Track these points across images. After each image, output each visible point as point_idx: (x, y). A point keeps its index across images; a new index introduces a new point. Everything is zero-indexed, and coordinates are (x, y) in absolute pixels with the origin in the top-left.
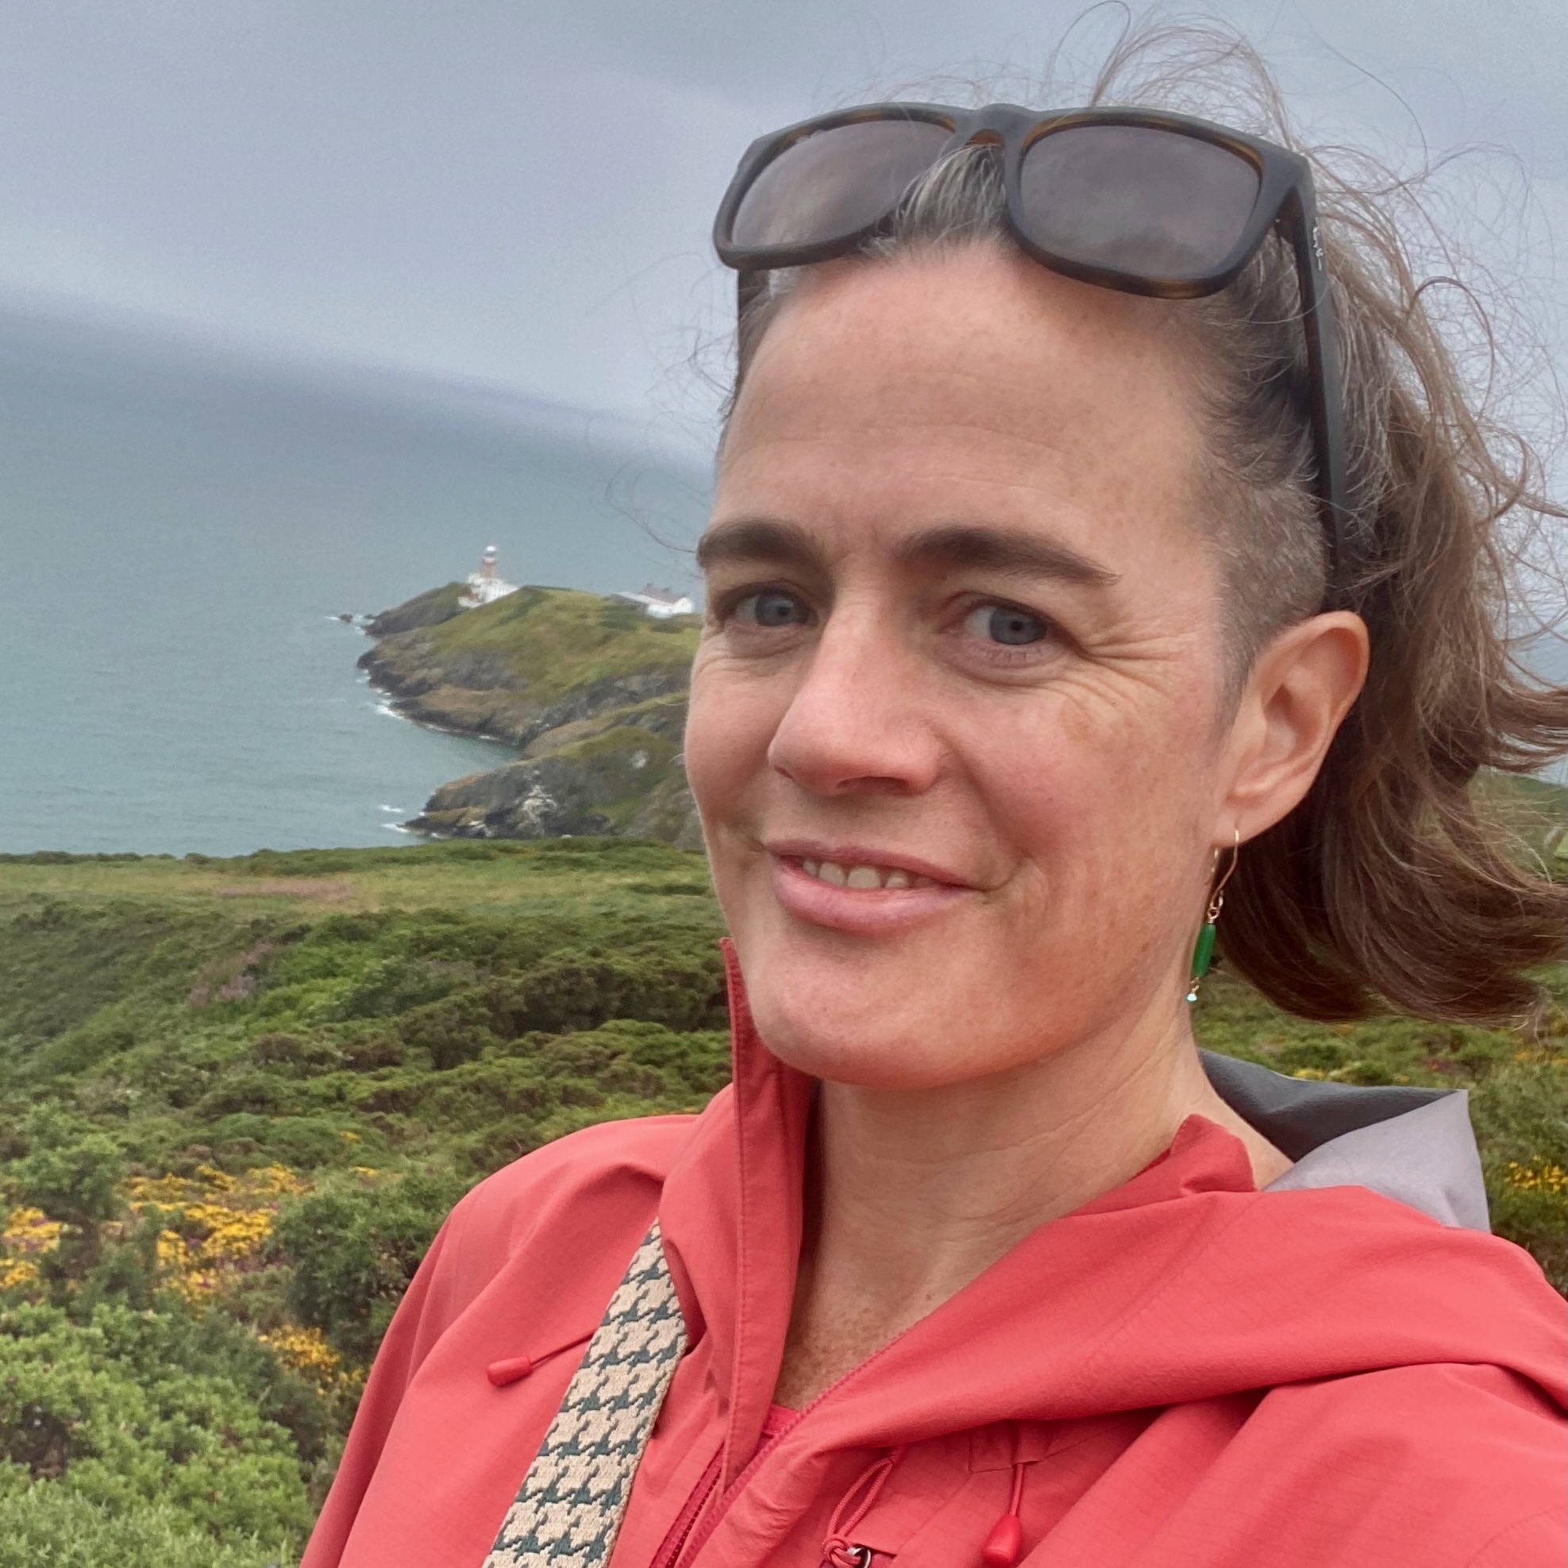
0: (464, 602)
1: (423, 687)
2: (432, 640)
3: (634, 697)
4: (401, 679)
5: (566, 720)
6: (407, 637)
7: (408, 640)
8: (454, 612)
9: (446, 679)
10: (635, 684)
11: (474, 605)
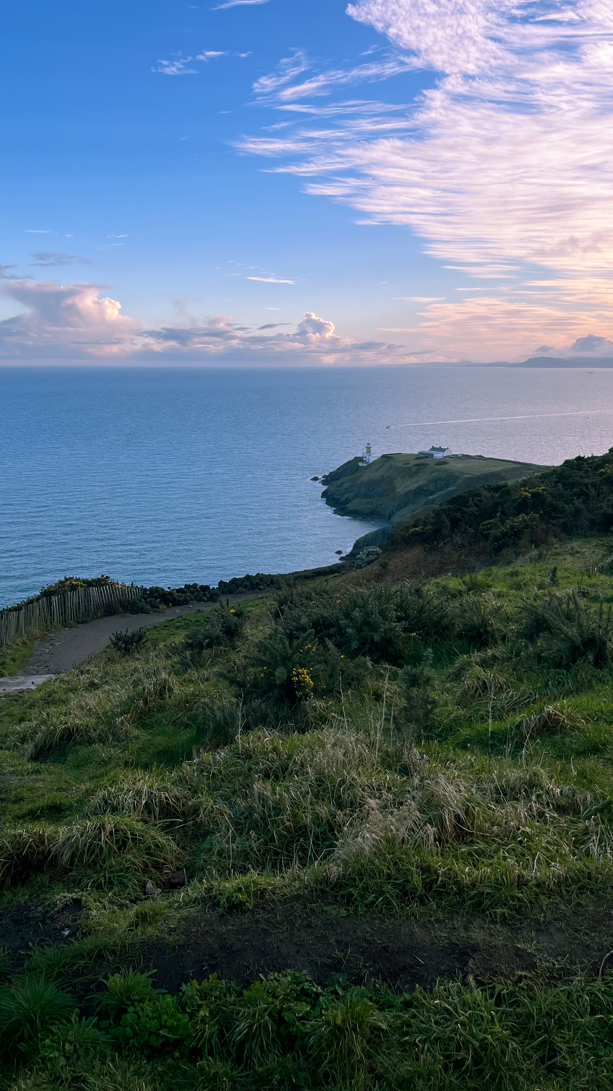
0: (360, 464)
1: (347, 501)
2: (349, 482)
3: (432, 493)
4: (339, 499)
5: (406, 505)
6: (339, 482)
7: (339, 483)
8: (358, 468)
9: (356, 496)
10: (431, 488)
11: (365, 465)
